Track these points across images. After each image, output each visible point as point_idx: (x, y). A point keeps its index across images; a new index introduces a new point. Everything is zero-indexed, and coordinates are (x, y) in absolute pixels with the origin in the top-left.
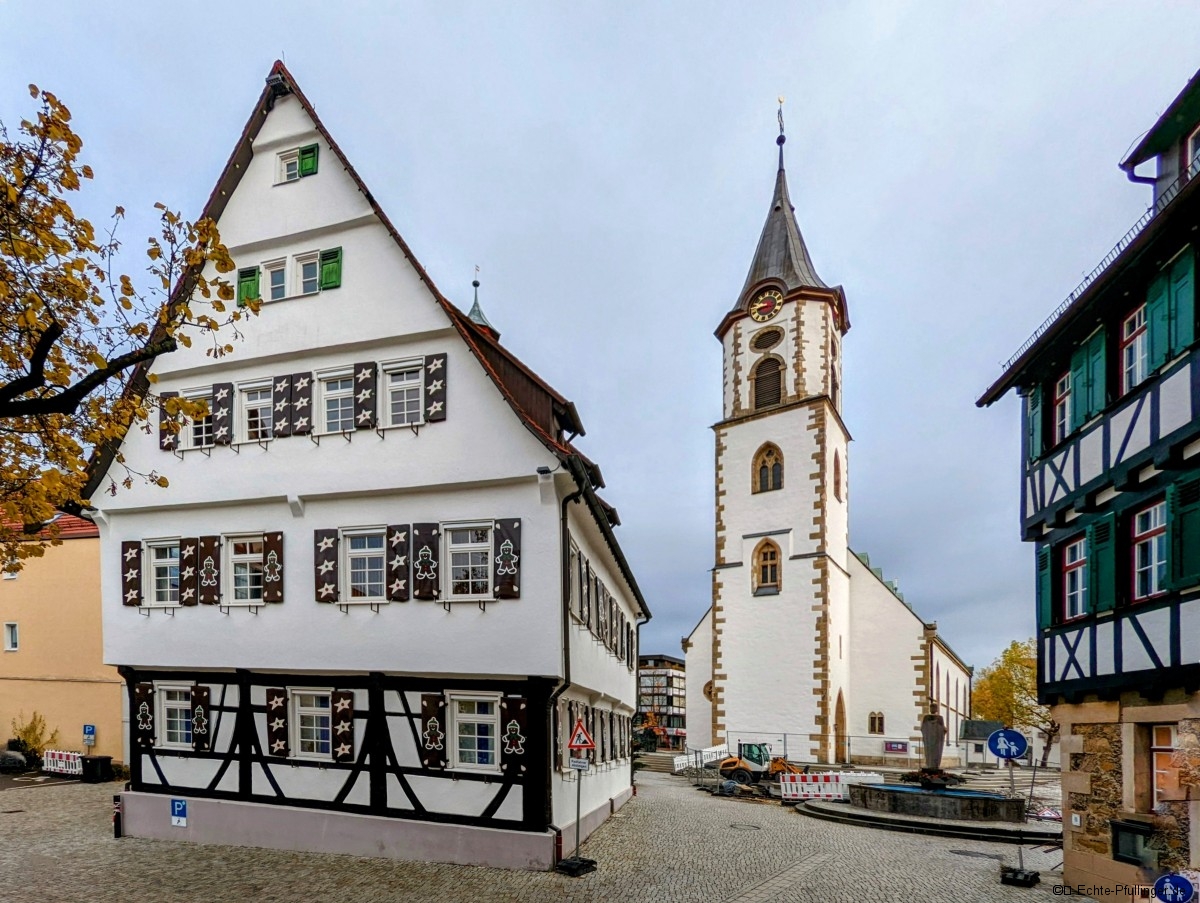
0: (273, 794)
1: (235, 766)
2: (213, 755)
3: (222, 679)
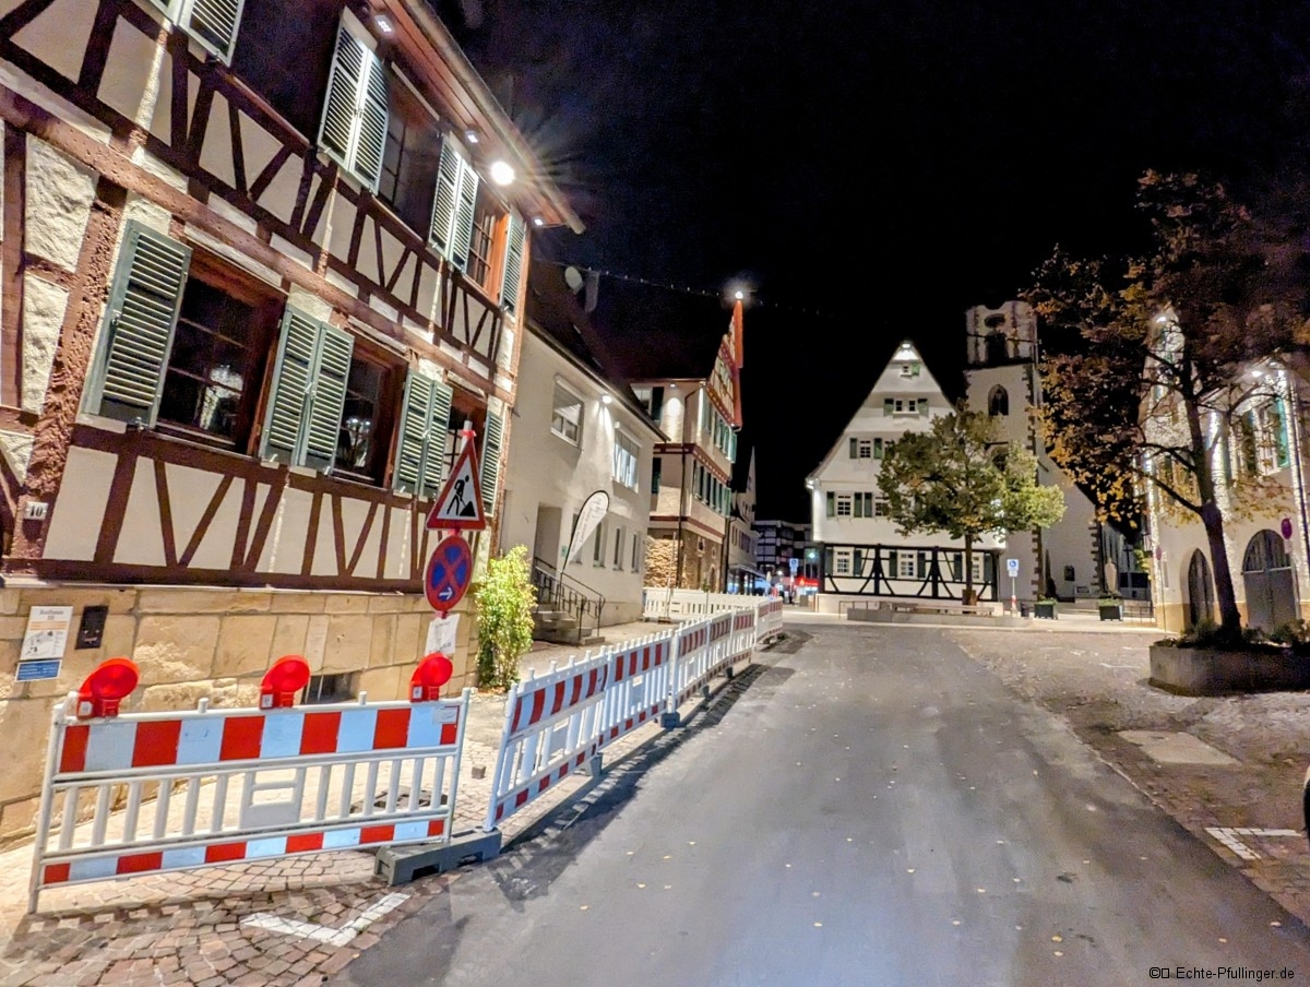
0: (889, 592)
1: (872, 581)
3: (868, 547)
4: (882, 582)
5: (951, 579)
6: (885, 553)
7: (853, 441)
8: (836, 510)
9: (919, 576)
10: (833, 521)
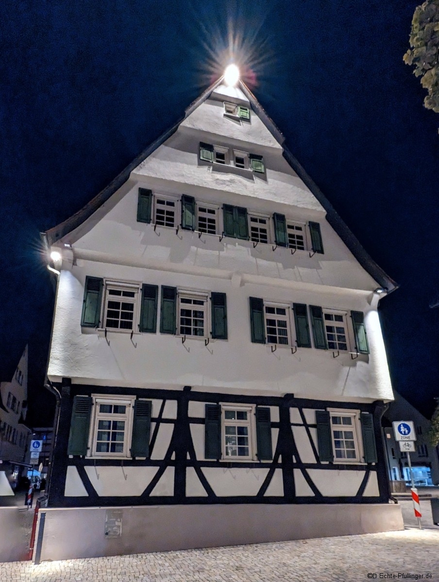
0: (205, 494)
1: (170, 471)
2: (149, 463)
3: (164, 395)
4: (191, 472)
5: (314, 461)
6: (197, 409)
7: (145, 194)
8: (104, 317)
9: (260, 455)
10: (94, 338)
